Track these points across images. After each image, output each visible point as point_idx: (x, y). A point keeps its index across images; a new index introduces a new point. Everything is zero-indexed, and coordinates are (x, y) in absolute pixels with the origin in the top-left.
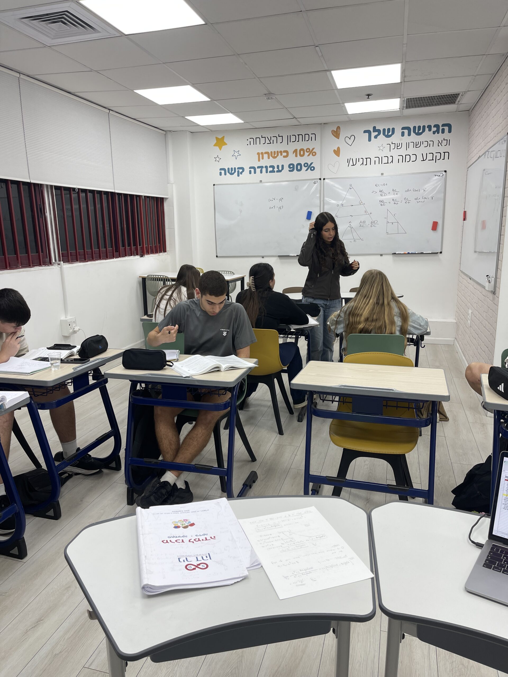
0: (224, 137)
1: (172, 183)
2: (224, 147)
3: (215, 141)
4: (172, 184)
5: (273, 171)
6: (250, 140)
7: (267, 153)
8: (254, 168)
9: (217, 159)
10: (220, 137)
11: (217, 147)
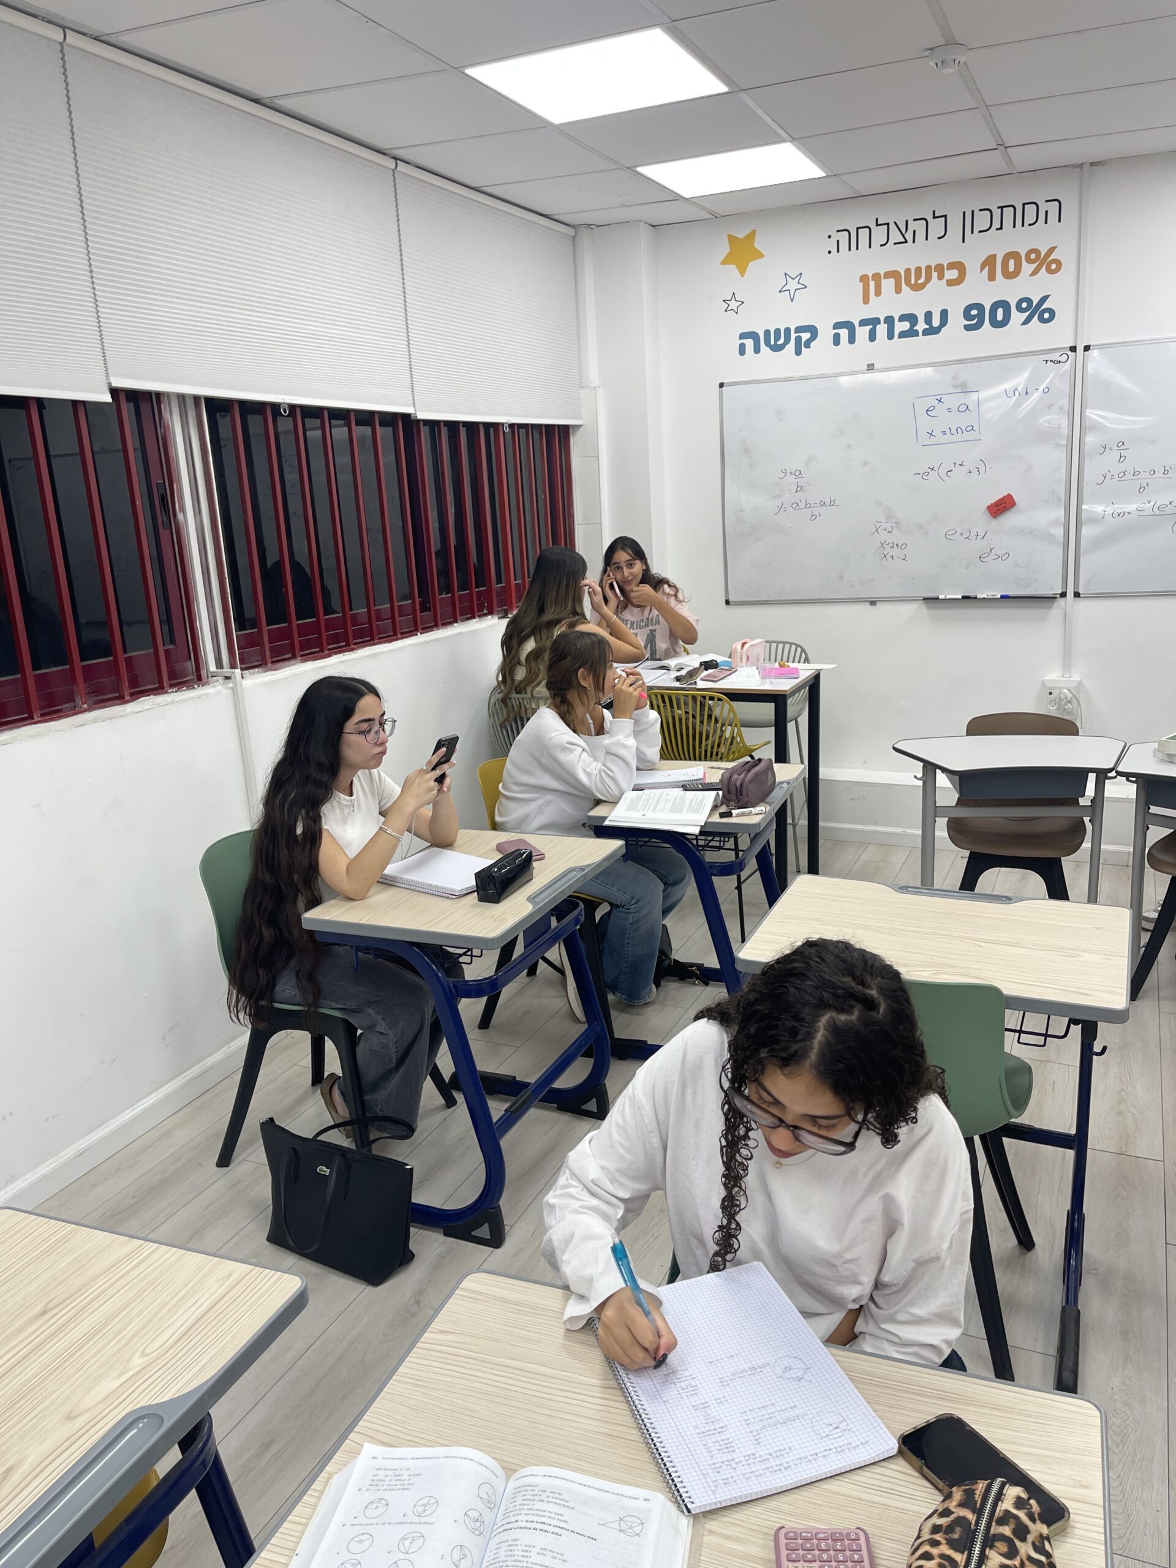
0: (752, 235)
1: (594, 385)
2: (753, 265)
3: (725, 250)
4: (595, 388)
5: (911, 333)
6: (836, 236)
7: (893, 274)
8: (849, 326)
9: (732, 304)
10: (741, 234)
11: (733, 268)
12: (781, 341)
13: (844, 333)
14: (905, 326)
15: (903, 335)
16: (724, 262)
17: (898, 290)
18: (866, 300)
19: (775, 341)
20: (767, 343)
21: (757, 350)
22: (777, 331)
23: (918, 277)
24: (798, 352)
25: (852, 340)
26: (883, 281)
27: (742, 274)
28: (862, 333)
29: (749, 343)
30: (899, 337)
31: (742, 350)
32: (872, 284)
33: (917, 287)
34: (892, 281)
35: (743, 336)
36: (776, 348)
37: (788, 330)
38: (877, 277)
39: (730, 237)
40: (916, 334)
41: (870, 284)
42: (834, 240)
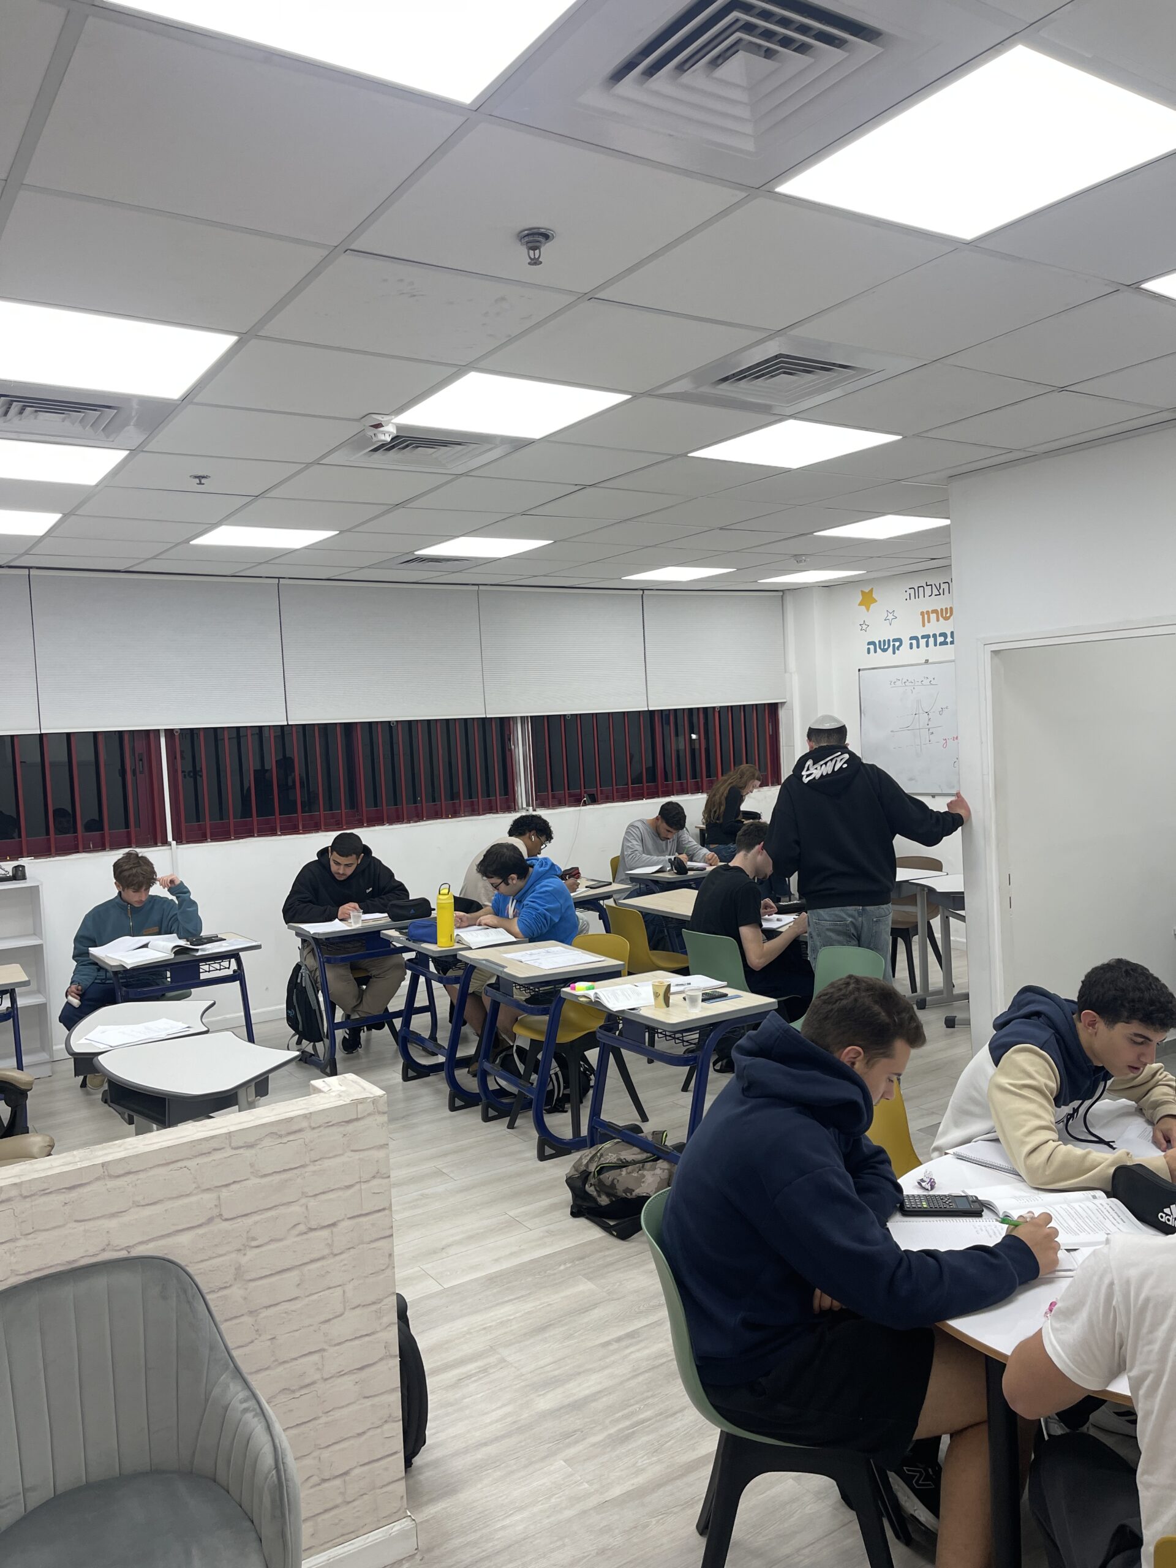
0: (871, 590)
1: (792, 671)
2: (872, 606)
3: (860, 598)
4: (792, 673)
5: (944, 643)
6: (909, 591)
7: (935, 611)
8: (916, 638)
9: (864, 626)
10: (867, 591)
11: (863, 607)
12: (886, 647)
13: (914, 642)
14: (941, 639)
15: (941, 644)
16: (859, 605)
17: (938, 620)
18: (924, 626)
19: (883, 646)
20: (880, 648)
21: (875, 652)
22: (884, 641)
23: (946, 613)
24: (894, 653)
25: (918, 647)
26: (931, 615)
27: (868, 610)
28: (923, 642)
29: (872, 647)
30: (940, 645)
31: (869, 652)
32: (926, 616)
33: (946, 619)
34: (935, 615)
35: (869, 644)
36: (884, 650)
37: (889, 640)
38: (928, 612)
39: (862, 591)
40: (946, 643)
41: (925, 616)
42: (908, 593)
